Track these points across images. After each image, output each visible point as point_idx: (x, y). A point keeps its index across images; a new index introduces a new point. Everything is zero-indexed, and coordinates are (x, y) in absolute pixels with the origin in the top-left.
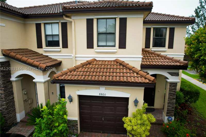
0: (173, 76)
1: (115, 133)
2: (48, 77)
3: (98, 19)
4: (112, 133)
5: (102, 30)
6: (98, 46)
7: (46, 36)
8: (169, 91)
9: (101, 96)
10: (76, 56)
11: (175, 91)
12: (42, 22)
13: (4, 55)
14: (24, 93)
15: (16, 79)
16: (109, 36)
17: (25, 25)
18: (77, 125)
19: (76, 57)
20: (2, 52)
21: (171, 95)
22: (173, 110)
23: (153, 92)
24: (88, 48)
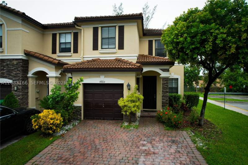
0: (165, 71)
1: (114, 120)
2: (60, 75)
3: (102, 27)
4: (111, 120)
5: (105, 36)
6: (102, 48)
7: (60, 44)
8: (162, 85)
9: (101, 83)
10: (84, 56)
11: (168, 85)
12: (57, 32)
13: (25, 54)
14: (37, 91)
15: (32, 75)
16: (111, 40)
17: (43, 35)
18: (81, 110)
19: (83, 58)
20: (24, 51)
21: (164, 89)
22: (167, 102)
23: (155, 95)
24: (94, 50)
